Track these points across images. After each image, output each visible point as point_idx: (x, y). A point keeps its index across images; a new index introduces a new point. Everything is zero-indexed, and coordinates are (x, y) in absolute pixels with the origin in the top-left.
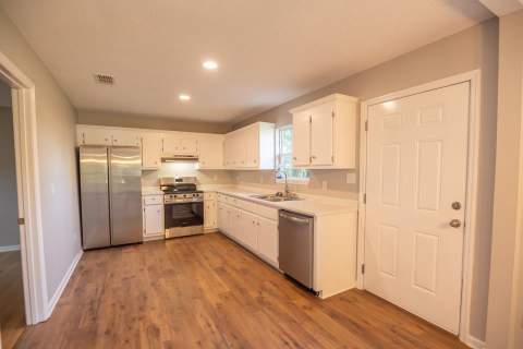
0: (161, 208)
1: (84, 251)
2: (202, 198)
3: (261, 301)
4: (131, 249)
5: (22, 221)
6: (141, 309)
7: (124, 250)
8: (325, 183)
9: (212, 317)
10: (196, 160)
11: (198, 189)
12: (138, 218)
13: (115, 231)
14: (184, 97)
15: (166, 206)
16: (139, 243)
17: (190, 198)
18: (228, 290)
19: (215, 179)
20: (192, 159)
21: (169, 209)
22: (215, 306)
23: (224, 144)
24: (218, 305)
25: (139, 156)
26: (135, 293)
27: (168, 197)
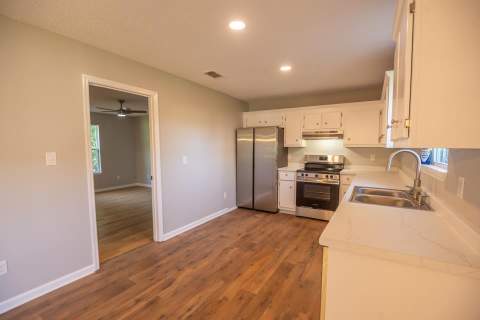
0: (293, 185)
1: (239, 207)
2: (339, 180)
10: (341, 136)
11: (344, 171)
15: (298, 183)
17: (322, 178)
20: (334, 134)
21: (301, 187)
22: (221, 298)
24: (225, 299)
25: (276, 134)
26: (208, 250)
27: (300, 174)
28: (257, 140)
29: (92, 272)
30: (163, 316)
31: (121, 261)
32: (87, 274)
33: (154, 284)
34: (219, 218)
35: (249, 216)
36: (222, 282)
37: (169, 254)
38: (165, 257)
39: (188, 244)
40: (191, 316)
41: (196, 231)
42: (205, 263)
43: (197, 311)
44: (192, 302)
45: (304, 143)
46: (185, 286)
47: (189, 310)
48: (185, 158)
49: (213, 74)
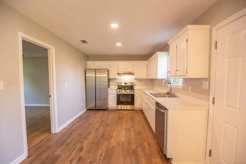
0: (116, 96)
1: (87, 110)
2: (134, 92)
3: (134, 152)
4: (102, 112)
5: (50, 96)
6: (85, 138)
7: (100, 112)
8: (190, 88)
9: (106, 151)
10: (133, 74)
11: (134, 88)
12: (106, 99)
13: (97, 103)
14: (119, 44)
15: (117, 95)
16: (107, 110)
17: (128, 92)
18: (123, 140)
19: (144, 83)
20: (131, 73)
21: (119, 96)
22: (111, 147)
23: (147, 66)
24: (113, 146)
25: (107, 73)
26: (88, 131)
27: (118, 91)
28: (97, 75)
29: (25, 158)
30: (91, 162)
31: (41, 147)
32: (23, 159)
33: (72, 152)
34: (81, 116)
35: (96, 113)
36: (107, 141)
37: (69, 137)
38: (67, 139)
39: (75, 130)
40: (104, 157)
41: (73, 124)
42: (92, 136)
43: (105, 155)
44: (100, 152)
45: (117, 77)
46: (90, 148)
47: (101, 155)
48: (66, 85)
49: (84, 42)
